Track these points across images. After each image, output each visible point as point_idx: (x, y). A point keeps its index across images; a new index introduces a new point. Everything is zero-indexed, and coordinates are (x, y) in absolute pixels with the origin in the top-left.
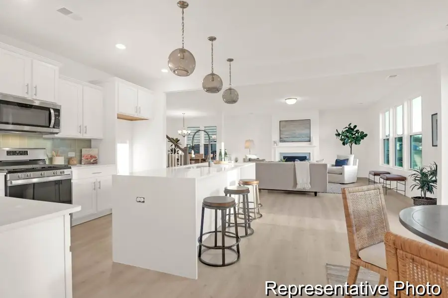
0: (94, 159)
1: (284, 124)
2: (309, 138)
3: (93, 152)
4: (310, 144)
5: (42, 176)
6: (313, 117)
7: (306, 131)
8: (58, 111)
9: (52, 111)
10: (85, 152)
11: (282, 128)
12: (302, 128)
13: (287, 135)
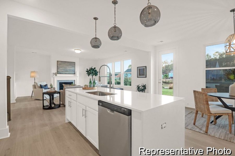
2: (74, 72)
4: (75, 76)
7: (73, 69)
11: (59, 65)
12: (71, 66)
13: (62, 70)
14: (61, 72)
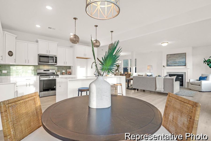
0: (70, 73)
1: (169, 57)
2: (185, 64)
3: (70, 70)
4: (186, 67)
5: (46, 78)
6: (188, 51)
7: (183, 60)
8: (56, 57)
9: (54, 58)
10: (68, 70)
11: (168, 58)
12: (180, 58)
14: (170, 65)
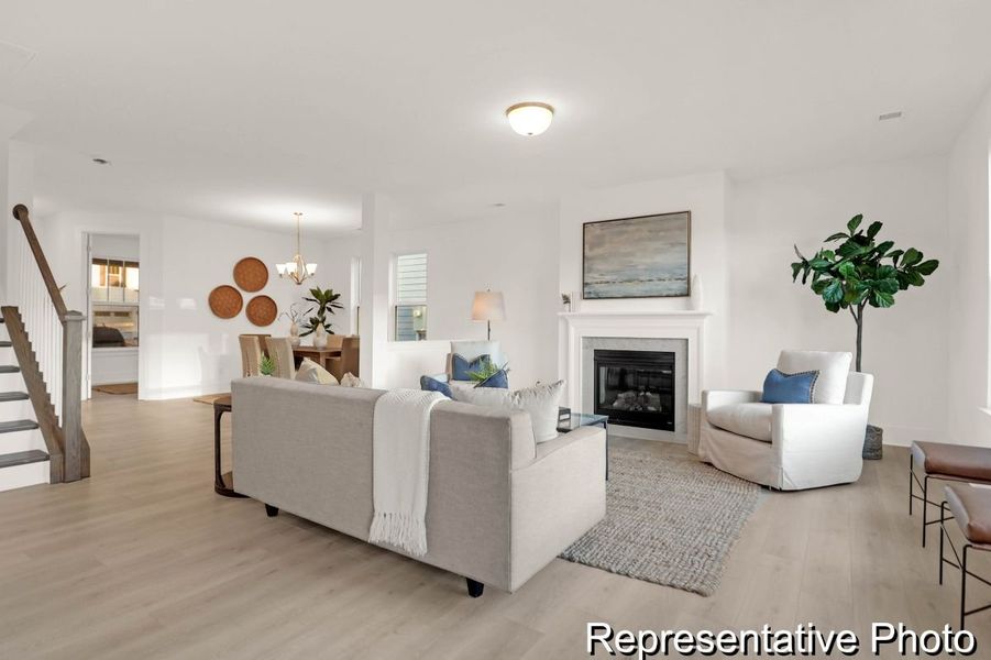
1: (596, 234)
4: (689, 307)
7: (673, 258)
11: (591, 249)
12: (658, 244)
13: (608, 272)
14: (602, 288)
